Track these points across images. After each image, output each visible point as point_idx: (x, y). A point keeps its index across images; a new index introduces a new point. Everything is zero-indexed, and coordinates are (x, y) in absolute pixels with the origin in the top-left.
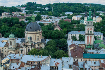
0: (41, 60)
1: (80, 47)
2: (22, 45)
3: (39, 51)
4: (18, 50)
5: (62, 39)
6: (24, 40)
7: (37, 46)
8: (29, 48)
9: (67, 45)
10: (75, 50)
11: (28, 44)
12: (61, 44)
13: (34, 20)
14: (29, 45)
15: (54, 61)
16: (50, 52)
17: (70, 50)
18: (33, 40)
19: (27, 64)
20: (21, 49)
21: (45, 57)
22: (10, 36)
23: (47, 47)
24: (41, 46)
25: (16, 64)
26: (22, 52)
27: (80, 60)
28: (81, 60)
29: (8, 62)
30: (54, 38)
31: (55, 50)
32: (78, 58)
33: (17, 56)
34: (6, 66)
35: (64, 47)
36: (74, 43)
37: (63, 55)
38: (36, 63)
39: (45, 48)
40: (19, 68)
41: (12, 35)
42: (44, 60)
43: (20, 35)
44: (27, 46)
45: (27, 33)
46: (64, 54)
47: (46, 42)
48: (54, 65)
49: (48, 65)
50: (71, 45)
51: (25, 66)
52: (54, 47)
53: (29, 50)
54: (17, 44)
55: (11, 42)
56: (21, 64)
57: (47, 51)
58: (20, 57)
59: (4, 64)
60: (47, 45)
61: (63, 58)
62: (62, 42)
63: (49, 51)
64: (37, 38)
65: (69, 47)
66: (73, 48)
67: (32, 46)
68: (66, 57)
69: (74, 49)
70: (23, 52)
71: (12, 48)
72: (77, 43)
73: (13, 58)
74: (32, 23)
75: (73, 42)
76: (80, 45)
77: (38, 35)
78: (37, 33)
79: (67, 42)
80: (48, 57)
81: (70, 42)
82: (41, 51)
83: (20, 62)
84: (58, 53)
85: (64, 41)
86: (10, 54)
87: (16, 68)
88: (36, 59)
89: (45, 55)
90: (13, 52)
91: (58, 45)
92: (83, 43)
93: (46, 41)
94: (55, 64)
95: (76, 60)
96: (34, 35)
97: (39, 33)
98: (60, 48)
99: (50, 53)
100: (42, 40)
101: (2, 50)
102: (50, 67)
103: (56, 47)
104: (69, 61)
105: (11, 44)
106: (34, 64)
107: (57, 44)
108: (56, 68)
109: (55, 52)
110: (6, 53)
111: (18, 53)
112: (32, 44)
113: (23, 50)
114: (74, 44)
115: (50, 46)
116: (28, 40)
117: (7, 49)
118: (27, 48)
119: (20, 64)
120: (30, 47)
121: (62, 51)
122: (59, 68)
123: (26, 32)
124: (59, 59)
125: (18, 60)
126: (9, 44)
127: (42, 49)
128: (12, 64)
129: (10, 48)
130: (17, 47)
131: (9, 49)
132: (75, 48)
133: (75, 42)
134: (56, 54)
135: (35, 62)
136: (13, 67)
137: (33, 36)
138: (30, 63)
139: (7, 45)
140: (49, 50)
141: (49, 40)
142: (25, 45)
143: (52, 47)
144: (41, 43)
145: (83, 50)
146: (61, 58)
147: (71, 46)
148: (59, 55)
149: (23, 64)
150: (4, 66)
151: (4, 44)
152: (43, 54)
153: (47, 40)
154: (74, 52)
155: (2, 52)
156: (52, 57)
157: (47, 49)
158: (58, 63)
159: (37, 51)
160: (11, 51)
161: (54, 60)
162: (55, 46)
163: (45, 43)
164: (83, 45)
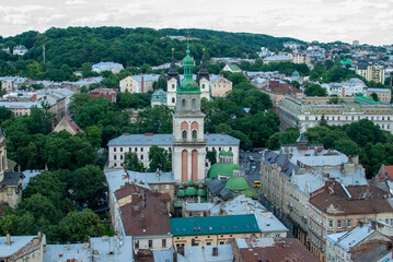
0: (7, 255)
1: (157, 194)
5: (86, 168)
9: (107, 189)
10: (136, 208)
12: (81, 187)
15: (61, 256)
16: (42, 220)
17: (117, 206)
21: (22, 241)
23: (30, 200)
27: (157, 242)
28: (164, 241)
30: (53, 166)
31: (59, 212)
32: (150, 237)
35: (96, 198)
36: (131, 181)
37: (93, 227)
39: (20, 206)
42: (21, 251)
46: (95, 224)
47: (25, 182)
50: (122, 189)
52: (54, 200)
57: (28, 216)
60: (26, 194)
61: (92, 240)
62: (87, 177)
63: (37, 217)
65: (112, 196)
66: (128, 200)
68: (104, 237)
69: (133, 204)
72: (146, 179)
75: (128, 176)
76: (156, 187)
79: (104, 179)
80: (36, 241)
81: (115, 179)
82: (7, 219)
84: (74, 221)
85: (94, 175)
89: (23, 233)
91: (71, 191)
92: (165, 178)
93: (22, 177)
95: (144, 244)
98: (81, 201)
99: (40, 225)
100: (5, 174)
103: (63, 199)
104: (116, 251)
107: (69, 187)
109: (60, 218)
114: (133, 186)
115: (38, 195)
121: (87, 212)
124: (79, 246)
127: (10, 211)
132: (136, 200)
133: (135, 176)
134: (65, 224)
140: (37, 212)
141: (35, 173)
143: (47, 201)
144: (3, 187)
145: (169, 205)
146: (87, 241)
147: (121, 193)
148: (77, 230)
152: (16, 230)
153: (29, 175)
154: (135, 213)
156: (51, 240)
157: (30, 209)
161: (57, 249)
162: (59, 195)
163: (20, 187)
164: (168, 187)
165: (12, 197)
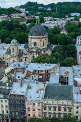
0: (49, 69)
2: (25, 52)
3: (45, 58)
4: (21, 58)
5: (71, 45)
6: (27, 46)
7: (42, 53)
8: (33, 55)
9: (76, 51)
11: (32, 50)
12: (69, 50)
13: (39, 22)
14: (34, 52)
15: (64, 70)
17: (80, 57)
18: (38, 46)
19: (34, 73)
20: (24, 56)
21: (53, 65)
22: (12, 42)
23: (55, 53)
24: (47, 52)
25: (21, 73)
26: (25, 59)
29: (12, 71)
30: (61, 44)
31: (63, 57)
33: (22, 64)
34: (10, 75)
35: (73, 54)
38: (44, 72)
40: (25, 78)
41: (14, 41)
42: (53, 68)
43: (23, 40)
44: (31, 52)
45: (31, 38)
46: (74, 61)
47: (53, 48)
48: (63, 74)
49: (57, 74)
51: (32, 76)
52: (61, 54)
53: (33, 57)
54: (20, 50)
55: (13, 49)
56: (27, 73)
57: (54, 58)
58: (26, 66)
59: (8, 73)
60: (53, 52)
62: (71, 47)
63: (57, 59)
64: (42, 43)
65: (78, 54)
67: (38, 52)
68: (77, 66)
70: (27, 60)
71: (15, 55)
73: (17, 67)
74: (37, 26)
77: (44, 40)
78: (43, 38)
79: (76, 48)
80: (57, 66)
81: (79, 48)
82: (48, 59)
83: (26, 71)
84: (68, 60)
85: (73, 47)
86: (13, 62)
87: (22, 78)
88: (43, 67)
89: (53, 63)
90: (16, 60)
93: (52, 46)
94: (65, 73)
97: (45, 37)
98: (69, 55)
99: (58, 61)
100: (48, 45)
101: (4, 58)
102: (59, 77)
103: (64, 54)
104: (80, 70)
105: (13, 51)
106: (41, 73)
107: (65, 50)
108: (65, 78)
110: (8, 61)
111: (22, 60)
112: (37, 50)
113: (27, 58)
115: (57, 52)
116: (33, 46)
117: (9, 56)
118: (32, 55)
119: (25, 73)
120: (35, 54)
121: (71, 58)
122: (69, 77)
123: (30, 37)
124: (69, 68)
125: (24, 69)
127: (49, 56)
128: (17, 73)
129: (12, 55)
130: (20, 54)
134: (65, 61)
135: (42, 71)
136: (19, 77)
137: (38, 41)
138: (37, 72)
139: (9, 52)
140: (57, 57)
141: (55, 46)
142: (29, 52)
143: (59, 54)
144: (47, 49)
146: (72, 66)
148: (69, 63)
149: (30, 74)
150: (8, 75)
151: (5, 51)
152: (51, 62)
155: (3, 60)
156: (61, 66)
157: (55, 56)
158: (68, 72)
159: (43, 58)
160: (14, 59)
161: (63, 68)
162: (63, 52)
163: (51, 49)
165: (49, 53)
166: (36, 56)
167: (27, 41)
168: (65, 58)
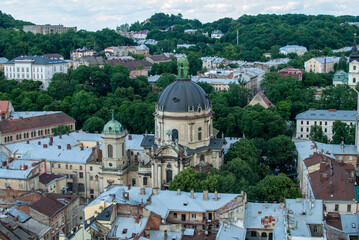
0: (214, 209)
1: (342, 164)
2: (144, 156)
3: (203, 177)
4: (133, 175)
5: (279, 138)
6: (152, 140)
7: (196, 161)
8: (169, 166)
9: (296, 157)
10: (325, 175)
11: (166, 153)
12: (274, 154)
13: (186, 73)
14: (171, 158)
15: (260, 213)
16: (243, 180)
17: (306, 173)
18: (183, 141)
19: (169, 221)
20: (142, 170)
21: (227, 198)
22: (106, 127)
23: (232, 163)
24: (208, 159)
25: (131, 220)
26: (145, 180)
27: (343, 207)
28: (349, 207)
29: (106, 214)
30: (250, 135)
31: (255, 175)
32: (337, 202)
33: (135, 193)
34: (100, 226)
35: (287, 163)
36: (318, 151)
37: (287, 190)
38: (199, 218)
39: (223, 168)
40: (144, 234)
41: (113, 125)
42: (226, 207)
43: (139, 124)
44: (163, 159)
45: (164, 117)
46: (289, 187)
47: (226, 147)
48: (258, 225)
49: (240, 224)
50: (311, 158)
51: (163, 228)
52: (252, 165)
53: (169, 173)
54: (130, 152)
55: (110, 148)
56: (150, 220)
57: (231, 177)
58: (146, 198)
59: (93, 220)
60: (227, 158)
61: (287, 201)
62: (279, 145)
63: (238, 178)
64: (195, 133)
65: (301, 164)
66: (316, 167)
67: (182, 159)
68: (298, 199)
69: (320, 171)
70: (151, 181)
71: (114, 166)
72: (332, 150)
73: (120, 200)
74: (180, 84)
75: (315, 146)
76: (341, 158)
77: (200, 123)
78: (198, 117)
79: (294, 148)
80: (239, 199)
81: (305, 149)
82: (213, 179)
83: (146, 214)
84: (271, 183)
85: (286, 144)
86: (108, 188)
87: (134, 235)
88: (198, 204)
89: (227, 191)
90: (117, 180)
91: (265, 158)
92: (349, 149)
93: (225, 143)
94: (263, 221)
95: (331, 207)
96: (185, 122)
97: (204, 116)
98: (273, 166)
99: (241, 185)
100: (211, 140)
101: (81, 175)
102: (245, 231)
103: (258, 164)
104: (308, 212)
105: (110, 155)
106: (192, 220)
107: (264, 153)
108: (264, 235)
109: (258, 181)
110: (92, 184)
111: (134, 182)
112: (181, 154)
113: (149, 174)
114: (321, 156)
115: (238, 160)
116: (167, 140)
117: (97, 169)
118: (165, 167)
119: (144, 221)
120: (174, 165)
121: (282, 177)
122: (275, 233)
123: (161, 113)
124: (275, 205)
125: (140, 207)
126: (105, 154)
127: (215, 172)
128: (120, 219)
129: (107, 166)
130: (131, 164)
131: (103, 169)
132: (324, 168)
133: (322, 147)
134: (262, 186)
135: (194, 215)
136: (124, 232)
137: (182, 127)
138: (179, 217)
139: (96, 157)
140: (239, 174)
141: (234, 140)
142: (156, 157)
143: (245, 165)
144: (209, 150)
145: (353, 175)
146: (283, 201)
147: (309, 162)
148: (273, 192)
149: (157, 222)
150: (94, 226)
151: (87, 154)
152: (221, 188)
153: (230, 141)
154: (323, 180)
155: (80, 181)
156: (251, 199)
157: (232, 170)
158: (271, 219)
159: (197, 177)
160: (111, 178)
161: (256, 206)
162: (256, 160)
163: (222, 151)
164: (351, 158)
165: (216, 160)
166: (175, 171)
167: (151, 127)
168: (263, 177)
